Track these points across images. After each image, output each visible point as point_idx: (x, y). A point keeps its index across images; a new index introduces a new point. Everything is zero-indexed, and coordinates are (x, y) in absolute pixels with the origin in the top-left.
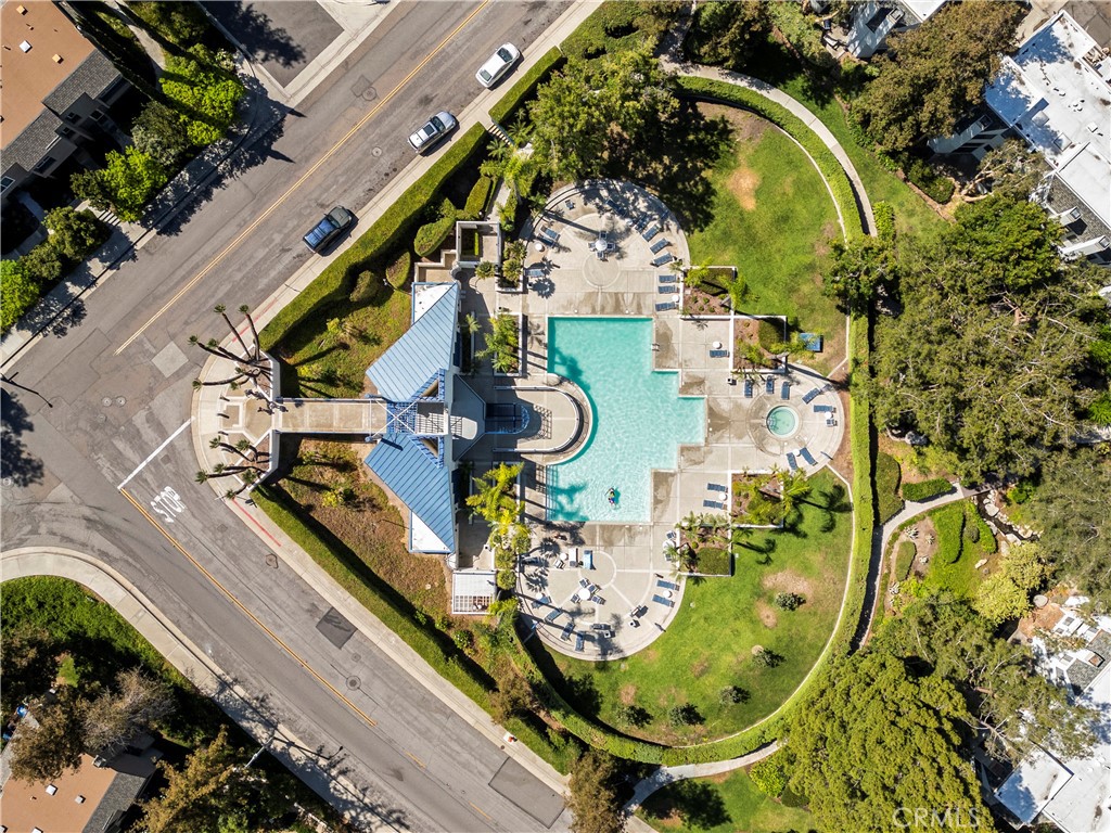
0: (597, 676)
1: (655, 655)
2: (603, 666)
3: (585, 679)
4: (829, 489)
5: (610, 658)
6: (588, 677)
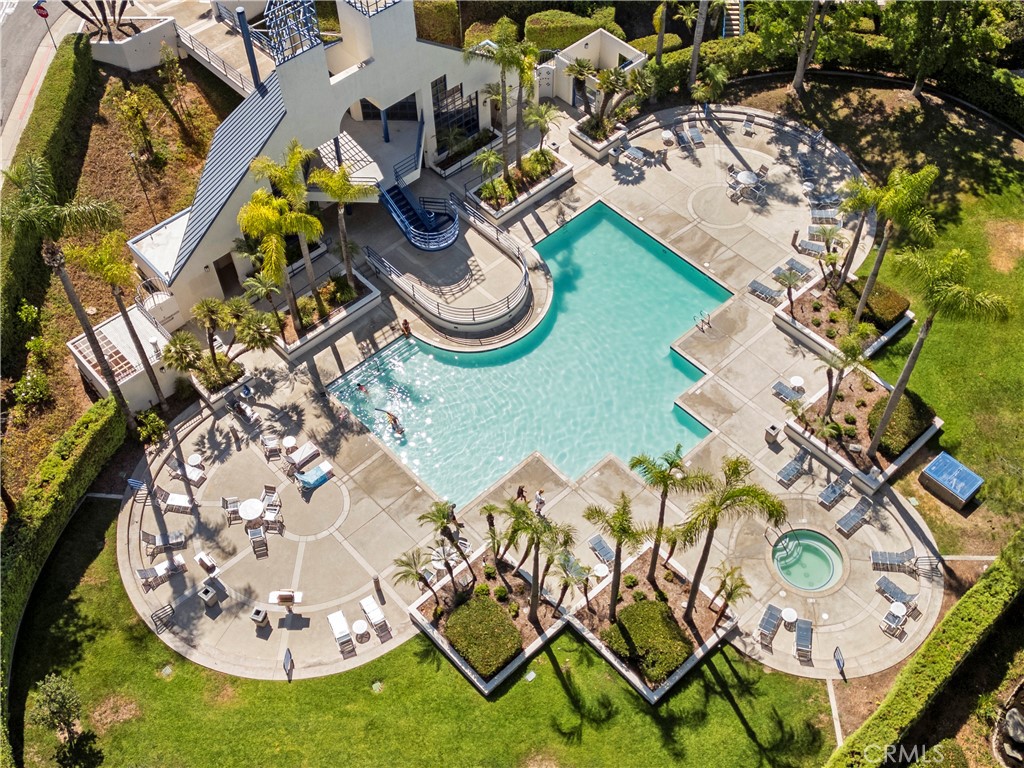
0: (115, 639)
1: (230, 700)
2: (140, 637)
3: (94, 625)
4: (795, 722)
5: (166, 637)
6: (101, 626)
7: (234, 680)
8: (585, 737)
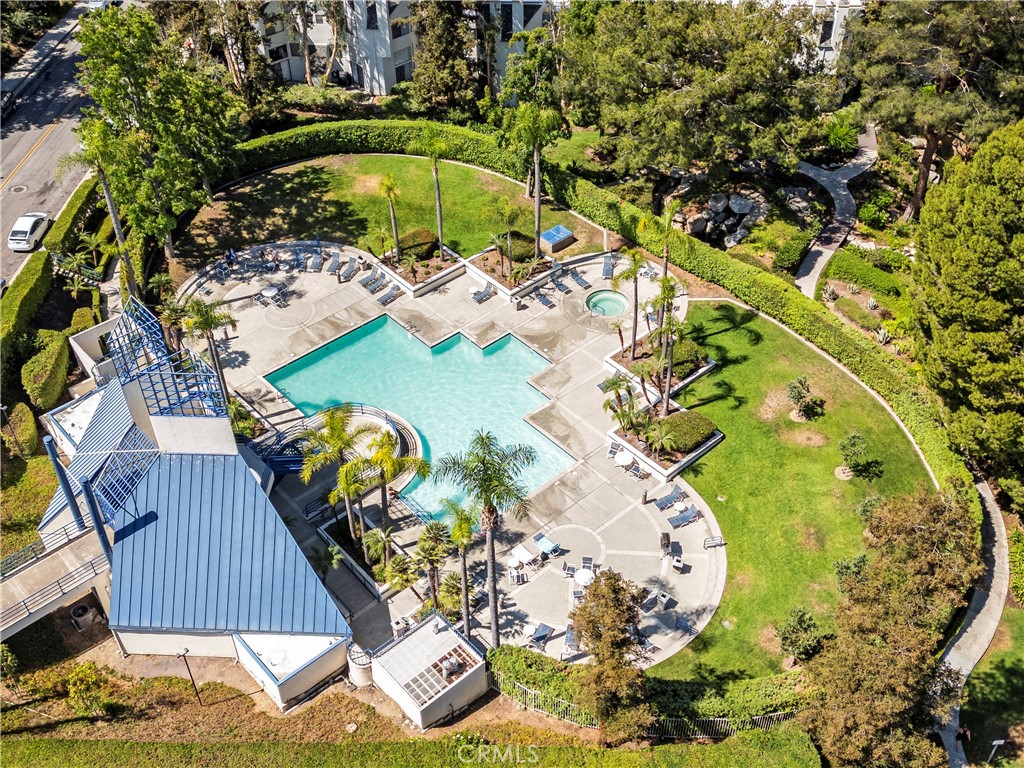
0: (708, 658)
2: (702, 643)
3: (699, 672)
4: (716, 314)
5: (700, 628)
6: (699, 668)
7: (730, 578)
8: (741, 395)
